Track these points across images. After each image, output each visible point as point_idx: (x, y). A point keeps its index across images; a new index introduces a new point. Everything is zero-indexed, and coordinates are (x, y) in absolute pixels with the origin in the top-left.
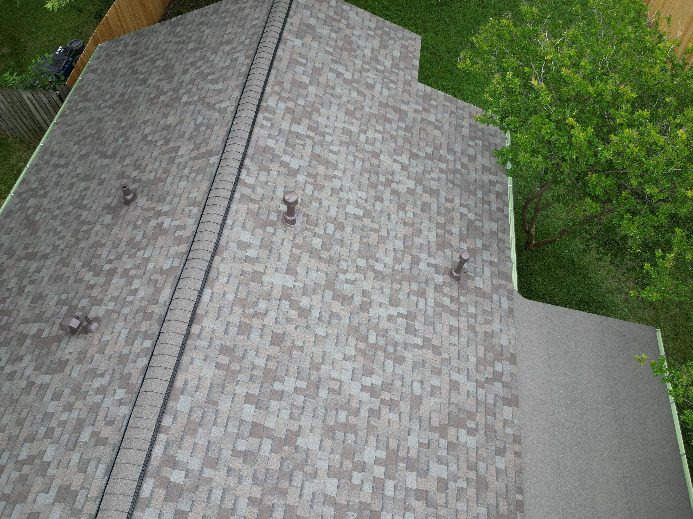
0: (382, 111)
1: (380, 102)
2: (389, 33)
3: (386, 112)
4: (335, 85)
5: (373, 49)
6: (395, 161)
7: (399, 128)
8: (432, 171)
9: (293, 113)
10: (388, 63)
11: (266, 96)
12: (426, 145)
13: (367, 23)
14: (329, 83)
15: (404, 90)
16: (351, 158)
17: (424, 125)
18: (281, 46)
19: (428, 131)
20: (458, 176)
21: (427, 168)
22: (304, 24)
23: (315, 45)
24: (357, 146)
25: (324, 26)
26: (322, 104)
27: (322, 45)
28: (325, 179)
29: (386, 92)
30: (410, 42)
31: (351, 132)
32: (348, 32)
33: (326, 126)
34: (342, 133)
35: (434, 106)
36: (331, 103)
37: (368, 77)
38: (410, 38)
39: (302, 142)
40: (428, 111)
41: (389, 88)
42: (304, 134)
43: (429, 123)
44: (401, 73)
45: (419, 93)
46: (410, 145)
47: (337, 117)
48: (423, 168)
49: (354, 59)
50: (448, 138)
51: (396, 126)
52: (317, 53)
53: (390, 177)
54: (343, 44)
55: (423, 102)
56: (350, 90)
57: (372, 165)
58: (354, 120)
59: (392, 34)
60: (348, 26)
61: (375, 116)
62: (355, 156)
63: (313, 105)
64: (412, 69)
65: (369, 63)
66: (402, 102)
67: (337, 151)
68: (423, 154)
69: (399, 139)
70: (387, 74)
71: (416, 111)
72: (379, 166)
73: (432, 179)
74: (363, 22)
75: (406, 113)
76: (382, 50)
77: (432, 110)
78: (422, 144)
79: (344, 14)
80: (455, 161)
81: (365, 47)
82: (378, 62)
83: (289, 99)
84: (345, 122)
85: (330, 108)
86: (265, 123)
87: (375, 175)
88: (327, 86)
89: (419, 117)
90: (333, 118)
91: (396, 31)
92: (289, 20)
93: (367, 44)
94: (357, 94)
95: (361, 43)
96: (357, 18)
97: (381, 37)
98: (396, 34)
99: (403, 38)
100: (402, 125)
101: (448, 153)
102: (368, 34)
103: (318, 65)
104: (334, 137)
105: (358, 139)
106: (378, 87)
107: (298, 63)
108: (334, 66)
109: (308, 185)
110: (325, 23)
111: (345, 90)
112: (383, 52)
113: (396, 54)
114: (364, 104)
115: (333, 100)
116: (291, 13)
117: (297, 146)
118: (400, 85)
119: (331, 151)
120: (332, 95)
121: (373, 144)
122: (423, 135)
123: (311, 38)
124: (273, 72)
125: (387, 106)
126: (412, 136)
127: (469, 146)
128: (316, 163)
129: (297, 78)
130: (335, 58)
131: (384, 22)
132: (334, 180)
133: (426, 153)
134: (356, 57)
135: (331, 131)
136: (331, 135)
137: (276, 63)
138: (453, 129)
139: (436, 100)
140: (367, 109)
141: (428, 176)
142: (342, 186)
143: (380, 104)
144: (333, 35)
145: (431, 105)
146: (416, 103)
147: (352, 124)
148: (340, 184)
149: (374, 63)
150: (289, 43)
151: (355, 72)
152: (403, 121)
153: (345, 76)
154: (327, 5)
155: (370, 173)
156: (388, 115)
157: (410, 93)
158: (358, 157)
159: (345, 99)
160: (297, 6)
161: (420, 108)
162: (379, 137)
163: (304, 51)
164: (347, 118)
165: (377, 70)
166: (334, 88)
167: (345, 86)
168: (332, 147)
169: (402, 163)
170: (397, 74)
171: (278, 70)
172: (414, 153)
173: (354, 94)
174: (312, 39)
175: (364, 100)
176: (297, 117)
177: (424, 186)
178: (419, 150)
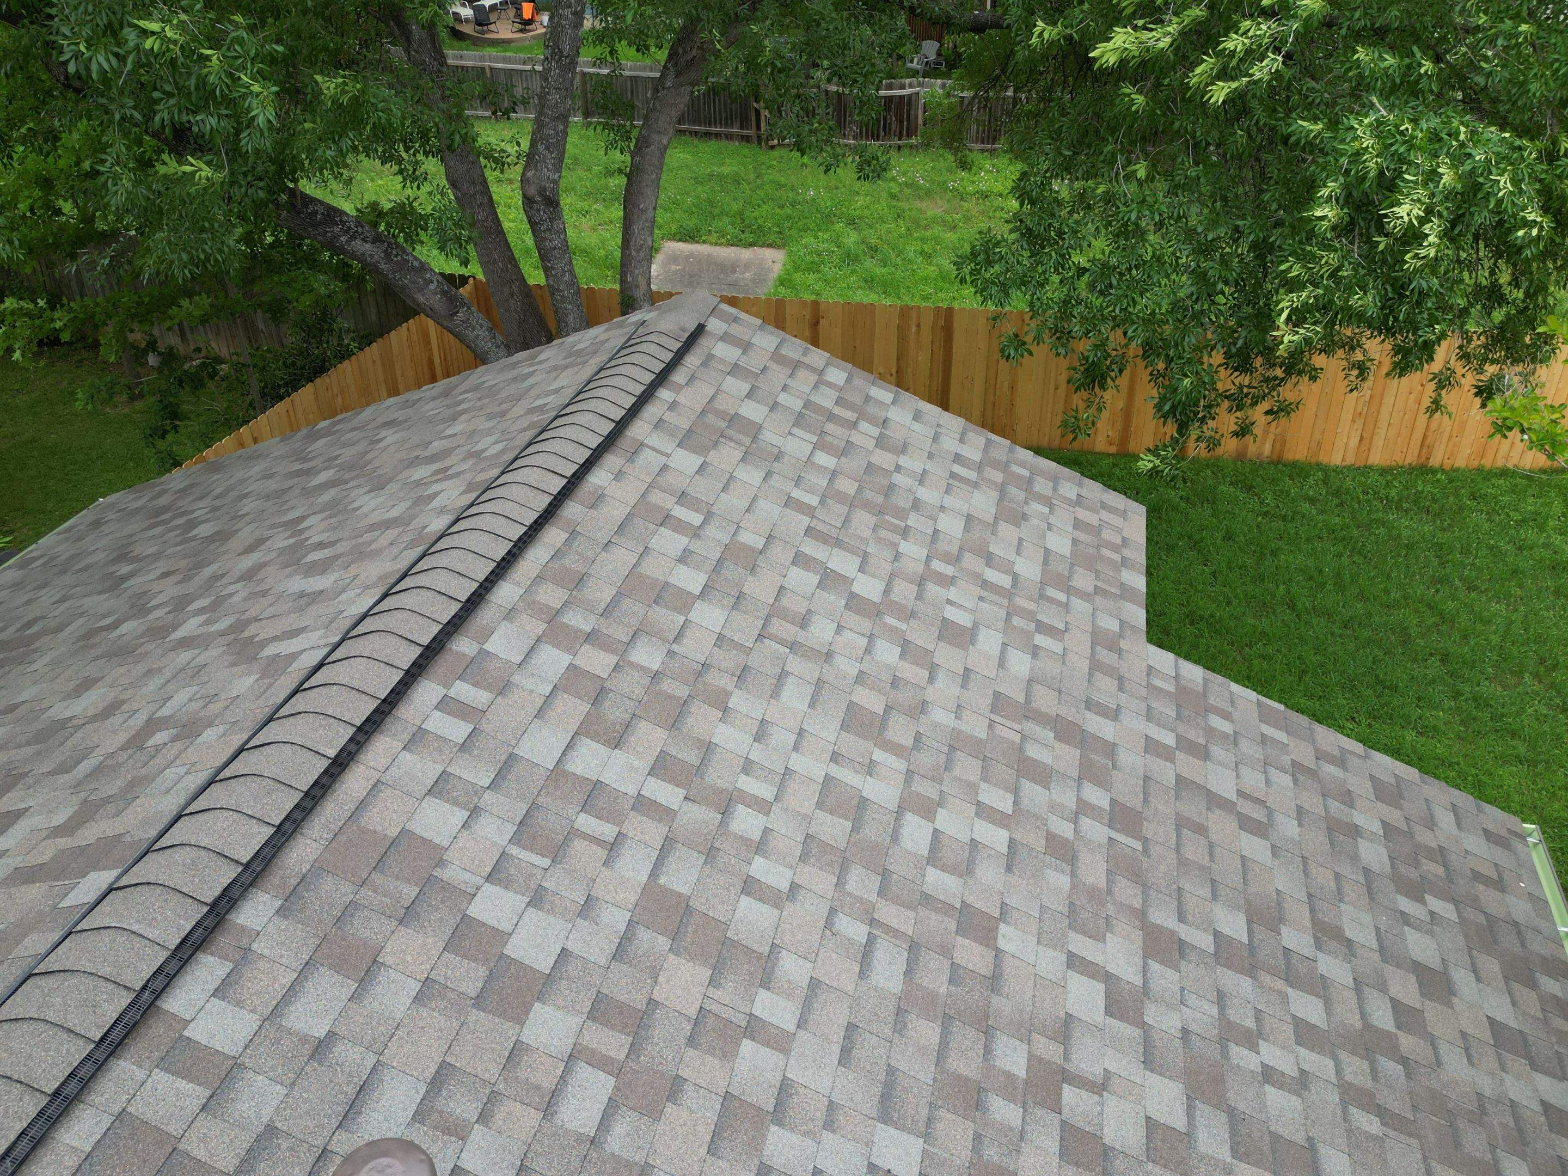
0: (1008, 732)
1: (997, 695)
2: (1030, 481)
3: (1024, 737)
4: (809, 612)
5: (969, 518)
6: (1074, 962)
7: (1083, 808)
8: (1260, 1034)
9: (600, 695)
10: (1029, 569)
11: (486, 615)
12: (1215, 897)
13: (950, 444)
14: (785, 602)
15: (1096, 666)
16: (856, 931)
17: (1193, 808)
18: (612, 461)
19: (1214, 837)
20: (1391, 1068)
21: (1233, 1015)
22: (721, 415)
23: (751, 476)
24: (885, 874)
25: (795, 430)
26: (742, 675)
27: (776, 481)
28: (692, 1041)
29: (1020, 663)
30: (1105, 515)
31: (863, 802)
32: (883, 459)
33: (748, 767)
34: (820, 805)
35: (1225, 736)
36: (783, 675)
37: (949, 602)
38: (1104, 506)
39: (607, 831)
40: (1204, 754)
41: (1035, 652)
42: (631, 790)
43: (1214, 801)
44: (1078, 604)
45: (1157, 682)
46: (1138, 890)
47: (801, 733)
48: (1215, 1011)
49: (896, 538)
50: (1306, 873)
51: (1068, 800)
52: (754, 500)
53: (1050, 1050)
54: (860, 490)
55: (1179, 717)
56: (871, 638)
57: (956, 974)
58: (879, 755)
59: (1042, 486)
60: (881, 442)
61: (977, 749)
62: (872, 922)
63: (700, 674)
64: (1122, 597)
65: (955, 560)
66: (1089, 704)
67: (784, 886)
68: (1206, 942)
69: (1085, 858)
70: (1021, 602)
71: (1151, 746)
72: (994, 981)
73: (1268, 1075)
74: (936, 438)
75: (1110, 750)
76: (1002, 526)
77: (1217, 751)
78: (1197, 891)
79: (871, 409)
80: (1358, 986)
81: (942, 508)
82: (989, 559)
83: (591, 638)
84: (835, 757)
85: (775, 693)
86: (441, 724)
87: (971, 1033)
88: (775, 611)
89: (1166, 773)
90: (782, 737)
91: (1055, 480)
92: (664, 394)
93: (949, 501)
94: (902, 656)
95: (927, 495)
96: (917, 426)
97: (1002, 489)
98: (1055, 489)
99: (1079, 501)
100: (1097, 797)
101: (1318, 946)
102: (953, 475)
103: (748, 538)
104: (778, 820)
105: (895, 838)
106: (989, 641)
107: (667, 520)
108: (811, 549)
109: (583, 1072)
110: (799, 420)
111: (847, 635)
112: (1007, 531)
113: (1060, 544)
114: (930, 693)
115: (795, 664)
116: (679, 377)
117: (578, 845)
118: (1079, 643)
119: (750, 887)
120: (793, 646)
121: (966, 870)
122: (1194, 850)
123: (738, 454)
124: (553, 536)
125: (1027, 712)
126: (1145, 851)
127: (1405, 918)
128: (663, 943)
129: (654, 569)
130: (820, 527)
131: (1011, 451)
132: (747, 1046)
133: (1217, 934)
134: (905, 532)
135: (765, 791)
136: (763, 807)
137: (572, 510)
138: (1317, 840)
139: (1226, 716)
140: (941, 716)
141: (1241, 1056)
142: (785, 1088)
143: (999, 703)
144: (825, 460)
145: (1210, 732)
146: (1149, 716)
147: (870, 768)
148: (776, 1079)
149: (971, 562)
150: (646, 456)
151: (897, 582)
152: (1102, 782)
153: (856, 588)
154: (813, 378)
155: (946, 1022)
156: (1033, 751)
157: (1121, 679)
158: (888, 929)
159: (847, 666)
160: (704, 364)
161: (1169, 739)
162: (997, 838)
163: (702, 489)
164: (853, 744)
165: (985, 584)
166: (804, 622)
167: (852, 619)
168: (760, 868)
169: (1108, 978)
170: (1066, 606)
171: (574, 534)
172: (1160, 929)
173: (888, 653)
174: (743, 460)
175: (931, 679)
176: (614, 711)
177: (1231, 1113)
178: (1182, 918)
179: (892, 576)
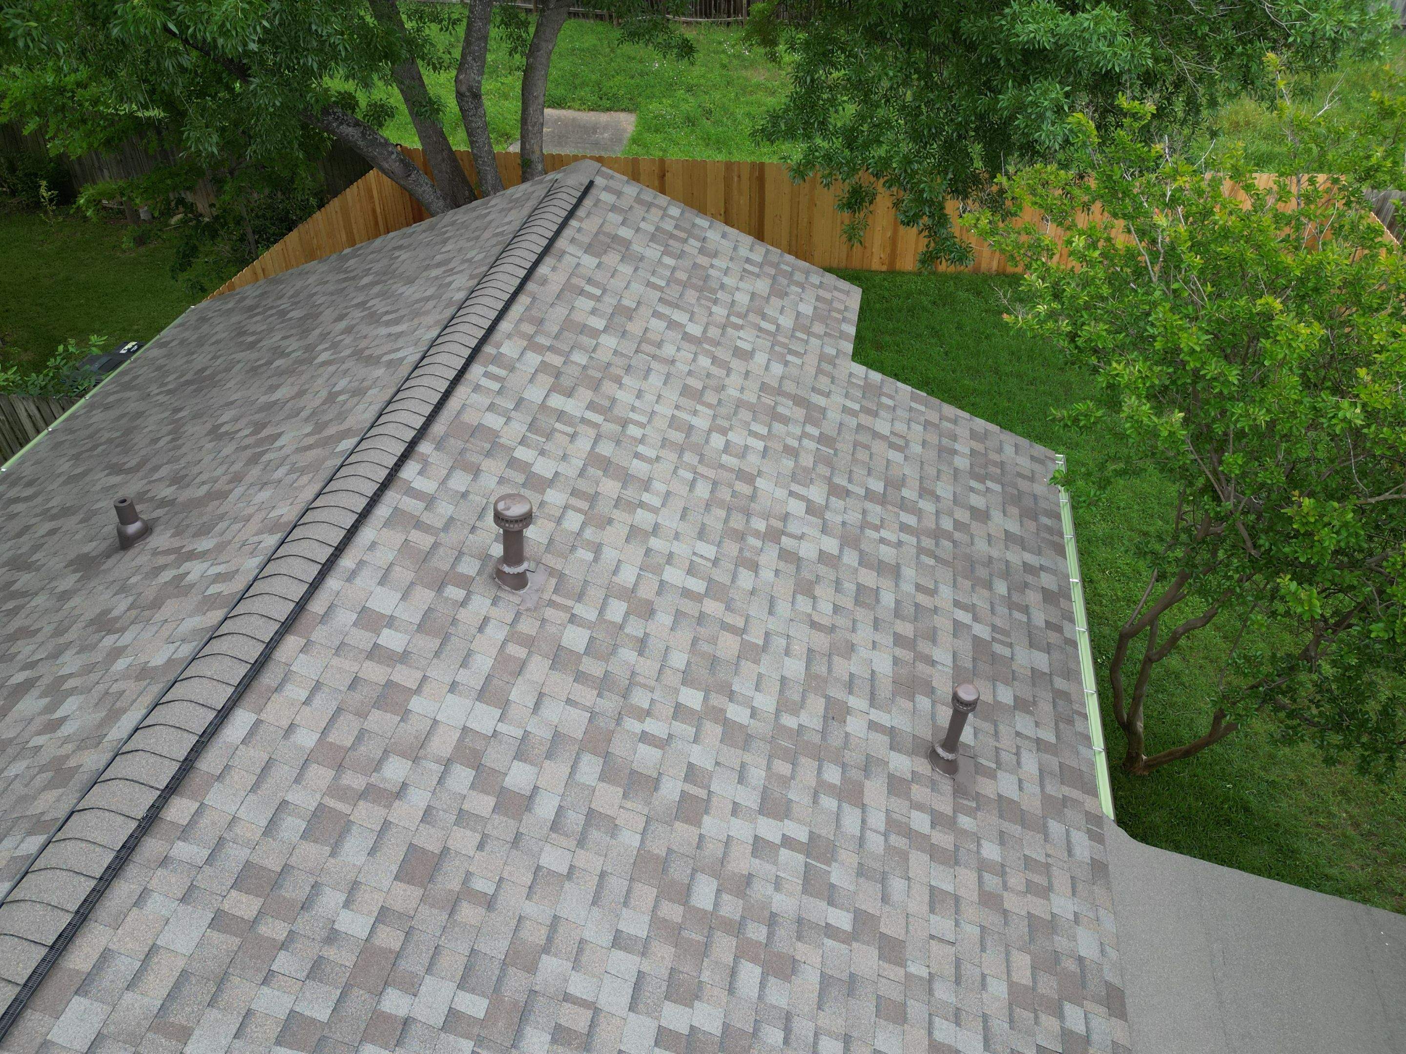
0: (768, 400)
1: (763, 383)
2: (792, 274)
3: (776, 403)
4: (662, 340)
5: (753, 295)
6: (791, 494)
7: (804, 435)
8: (882, 526)
9: (558, 375)
10: (786, 321)
11: (497, 336)
12: (869, 474)
13: (743, 252)
14: (648, 335)
15: (819, 371)
16: (688, 475)
17: (864, 438)
18: (549, 261)
19: (873, 450)
20: (946, 544)
21: (869, 519)
22: (608, 235)
23: (626, 270)
24: (702, 455)
25: (650, 244)
26: (628, 369)
27: (641, 272)
28: (615, 507)
29: (777, 369)
30: (836, 293)
31: (691, 427)
32: (702, 260)
33: (633, 409)
34: (670, 426)
35: (889, 407)
36: (649, 370)
37: (739, 338)
38: (836, 288)
39: (569, 430)
40: (876, 415)
41: (786, 364)
42: (579, 415)
43: (876, 435)
44: (813, 340)
45: (854, 381)
46: (829, 470)
47: (659, 396)
48: (860, 517)
49: (710, 304)
50: (921, 469)
51: (798, 431)
52: (629, 282)
53: (777, 523)
54: (689, 278)
55: (864, 397)
56: (696, 354)
57: (734, 494)
58: (699, 407)
59: (799, 277)
60: (702, 251)
61: (752, 408)
62: (695, 473)
63: (606, 367)
64: (840, 338)
65: (744, 316)
66: (813, 389)
67: (654, 457)
68: (862, 492)
69: (803, 454)
70: (781, 339)
71: (845, 410)
72: (753, 498)
73: (882, 541)
74: (735, 248)
75: (823, 411)
76: (773, 298)
77: (882, 413)
78: (859, 472)
79: (696, 231)
80: (938, 513)
81: (738, 289)
82: (764, 316)
83: (550, 348)
84: (677, 407)
85: (646, 378)
86: (486, 383)
87: (740, 515)
88: (643, 339)
89: (853, 422)
90: (650, 398)
91: (807, 273)
92: (573, 223)
93: (742, 285)
94: (712, 363)
95: (727, 281)
96: (723, 241)
97: (774, 278)
98: (806, 278)
99: (821, 285)
100: (814, 431)
101: (920, 496)
102: (744, 270)
103: (627, 302)
104: (649, 430)
105: (707, 441)
106: (761, 358)
107: (582, 292)
108: (662, 309)
109: (571, 513)
110: (653, 238)
111: (683, 353)
112: (775, 302)
113: (806, 309)
114: (727, 382)
115: (655, 365)
116: (581, 212)
117: (557, 434)
118: (812, 360)
119: (637, 455)
120: (654, 357)
121: (742, 456)
122: (862, 455)
123: (619, 258)
124: (523, 300)
125: (780, 392)
126: (835, 455)
127: (972, 489)
128: (600, 473)
129: (578, 317)
130: (667, 297)
131: (781, 256)
132: (639, 510)
133: (867, 488)
134: (715, 302)
135: (643, 419)
136: (642, 426)
137: (531, 286)
138: (932, 454)
139: (891, 397)
140: (733, 392)
141: (870, 533)
142: (657, 525)
143: (764, 387)
144: (669, 261)
145: (880, 405)
146: (847, 396)
147: (695, 413)
148: (653, 522)
149: (752, 317)
150: (567, 258)
151: (710, 327)
152: (816, 424)
153: (688, 330)
154: (660, 213)
155: (729, 510)
156: (780, 409)
157: (833, 378)
158: (702, 476)
159: (682, 367)
160: (595, 205)
161: (857, 407)
162: (760, 445)
163: (599, 276)
164: (685, 402)
165: (760, 329)
166: (659, 345)
167: (685, 345)
168: (641, 449)
169: (809, 502)
170: (807, 342)
171: (534, 299)
172: (838, 485)
173: (704, 362)
174: (621, 260)
175: (728, 375)
176: (566, 382)
177: (862, 553)
178: (850, 481)
179: (708, 324)
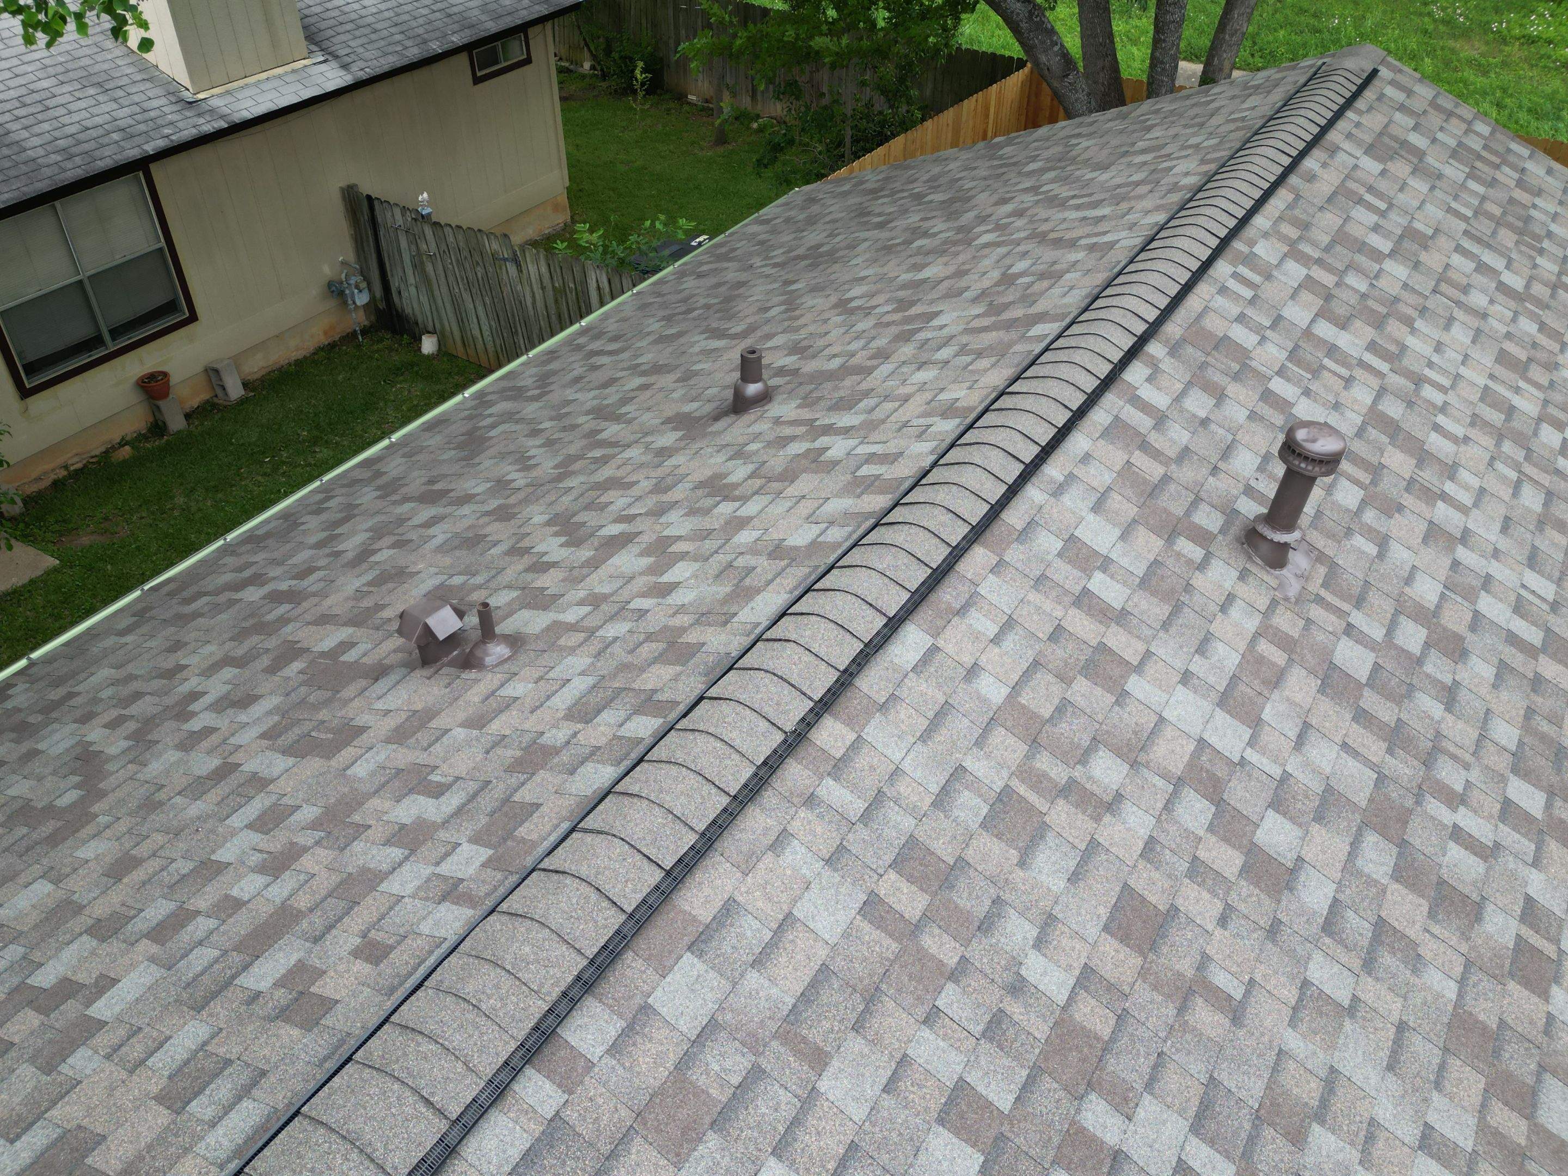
4: (1469, 285)
9: (1328, 298)
14: (1450, 274)
16: (1508, 472)
18: (1318, 154)
22: (1395, 138)
23: (1420, 186)
24: (1529, 450)
25: (1451, 161)
26: (1424, 312)
27: (1438, 193)
28: (1407, 490)
31: (1510, 406)
33: (1431, 366)
34: (1481, 399)
36: (1452, 319)
39: (1343, 371)
42: (1355, 354)
47: (1466, 356)
49: (1534, 254)
52: (1423, 203)
56: (1516, 313)
58: (1522, 384)
60: (1520, 184)
62: (1520, 472)
63: (1393, 303)
67: (1460, 434)
79: (1512, 158)
83: (1317, 264)
84: (1491, 376)
85: (1447, 328)
86: (1235, 286)
88: (1444, 279)
92: (1352, 114)
94: (1540, 330)
96: (1549, 179)
103: (1423, 227)
104: (1452, 399)
107: (1360, 201)
108: (1467, 244)
109: (1346, 483)
110: (1454, 154)
115: (1459, 314)
117: (1327, 374)
119: (1438, 429)
123: (1409, 168)
124: (1284, 195)
128: (1384, 438)
129: (1355, 230)
130: (1475, 232)
132: (1440, 504)
134: (1541, 251)
135: (1442, 380)
136: (1443, 390)
142: (1467, 532)
144: (1476, 186)
148: (1460, 524)
150: (1343, 155)
151: (1535, 282)
153: (1503, 279)
154: (1464, 126)
158: (1530, 478)
159: (1498, 325)
160: (1378, 99)
163: (1383, 186)
164: (1502, 371)
166: (1465, 290)
167: (1500, 297)
168: (1443, 421)
173: (1528, 324)
174: (1413, 173)
175: (1562, 351)
176: (1339, 309)
179: (1531, 277)
